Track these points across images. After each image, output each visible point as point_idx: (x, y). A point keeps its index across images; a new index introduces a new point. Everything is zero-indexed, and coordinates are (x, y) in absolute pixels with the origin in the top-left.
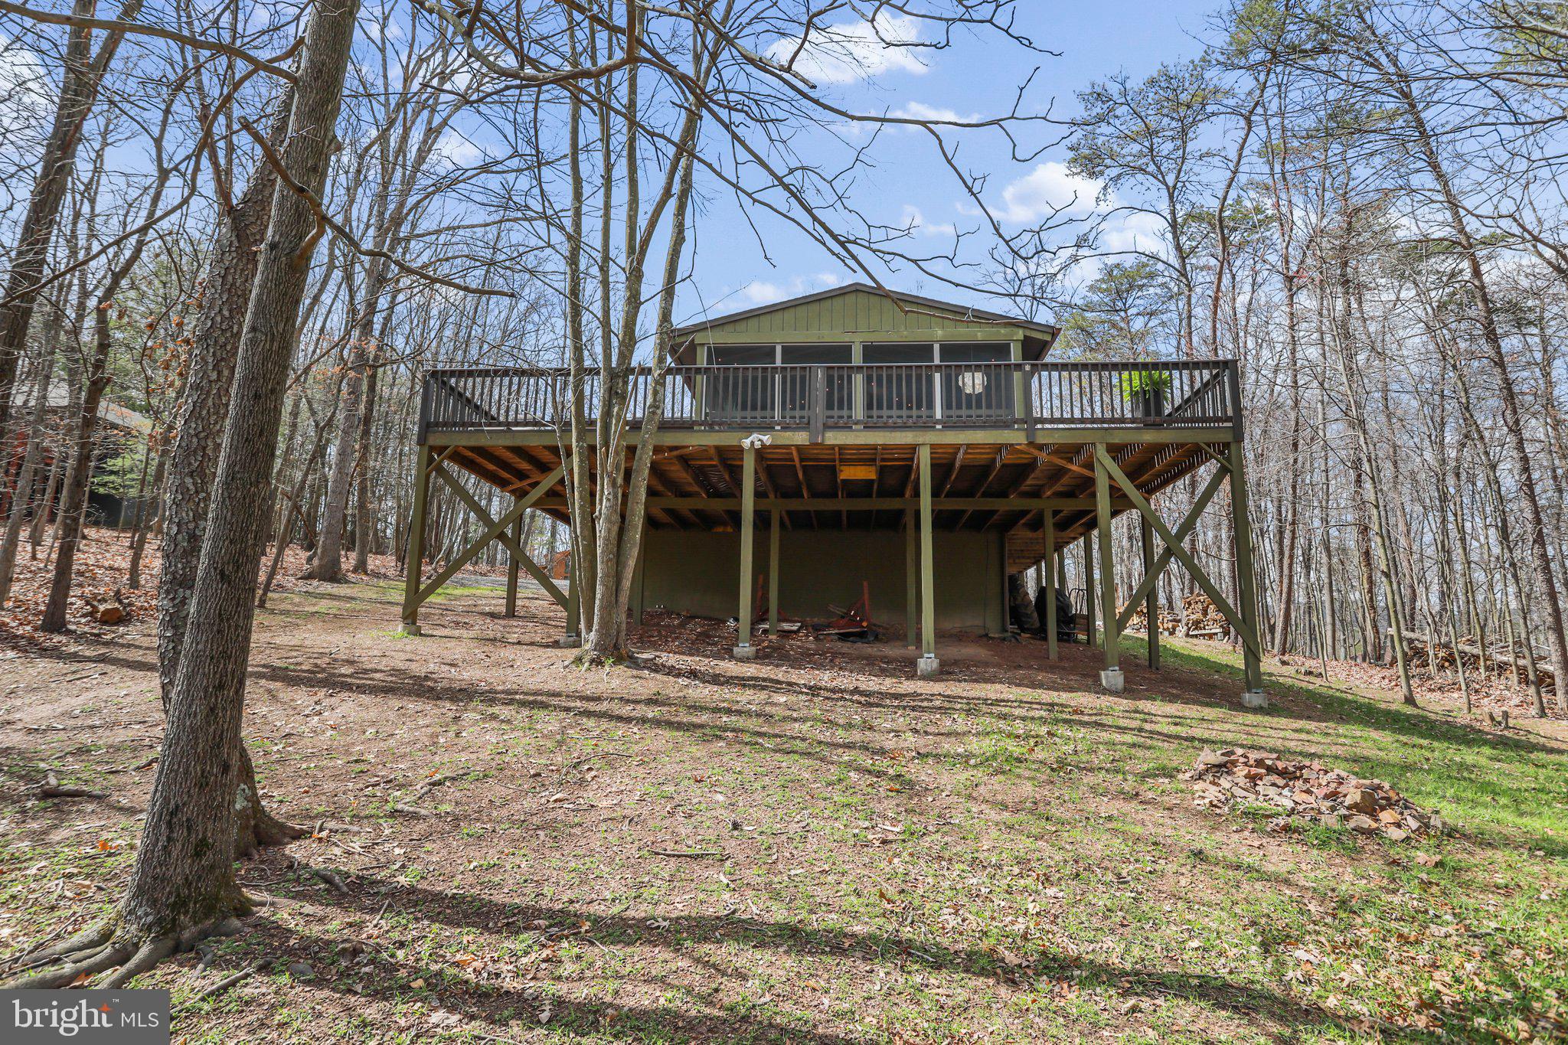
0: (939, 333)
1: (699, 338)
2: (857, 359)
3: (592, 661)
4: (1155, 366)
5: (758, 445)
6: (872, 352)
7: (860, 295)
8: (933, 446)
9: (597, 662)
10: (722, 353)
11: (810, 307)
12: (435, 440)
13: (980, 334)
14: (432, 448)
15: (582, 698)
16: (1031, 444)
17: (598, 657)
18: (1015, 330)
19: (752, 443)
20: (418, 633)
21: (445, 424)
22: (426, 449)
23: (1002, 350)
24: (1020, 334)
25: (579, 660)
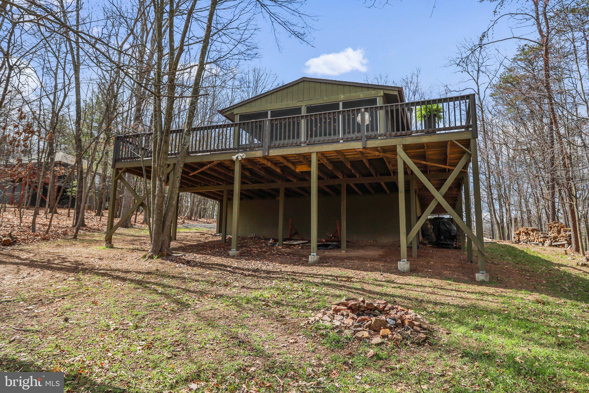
0: (342, 97)
1: (235, 111)
2: (304, 112)
3: (149, 257)
4: (429, 102)
5: (240, 158)
6: (310, 109)
7: (306, 83)
8: (317, 153)
9: (151, 257)
10: (243, 117)
11: (283, 91)
12: (118, 166)
13: (362, 95)
14: (118, 169)
15: (122, 271)
16: (364, 148)
17: (152, 255)
18: (379, 91)
19: (237, 157)
20: (112, 247)
21: (125, 158)
22: (115, 169)
23: (373, 101)
24: (381, 93)
25: (145, 257)
